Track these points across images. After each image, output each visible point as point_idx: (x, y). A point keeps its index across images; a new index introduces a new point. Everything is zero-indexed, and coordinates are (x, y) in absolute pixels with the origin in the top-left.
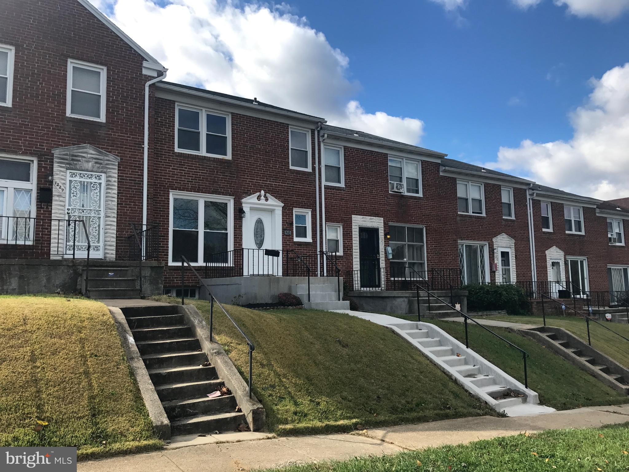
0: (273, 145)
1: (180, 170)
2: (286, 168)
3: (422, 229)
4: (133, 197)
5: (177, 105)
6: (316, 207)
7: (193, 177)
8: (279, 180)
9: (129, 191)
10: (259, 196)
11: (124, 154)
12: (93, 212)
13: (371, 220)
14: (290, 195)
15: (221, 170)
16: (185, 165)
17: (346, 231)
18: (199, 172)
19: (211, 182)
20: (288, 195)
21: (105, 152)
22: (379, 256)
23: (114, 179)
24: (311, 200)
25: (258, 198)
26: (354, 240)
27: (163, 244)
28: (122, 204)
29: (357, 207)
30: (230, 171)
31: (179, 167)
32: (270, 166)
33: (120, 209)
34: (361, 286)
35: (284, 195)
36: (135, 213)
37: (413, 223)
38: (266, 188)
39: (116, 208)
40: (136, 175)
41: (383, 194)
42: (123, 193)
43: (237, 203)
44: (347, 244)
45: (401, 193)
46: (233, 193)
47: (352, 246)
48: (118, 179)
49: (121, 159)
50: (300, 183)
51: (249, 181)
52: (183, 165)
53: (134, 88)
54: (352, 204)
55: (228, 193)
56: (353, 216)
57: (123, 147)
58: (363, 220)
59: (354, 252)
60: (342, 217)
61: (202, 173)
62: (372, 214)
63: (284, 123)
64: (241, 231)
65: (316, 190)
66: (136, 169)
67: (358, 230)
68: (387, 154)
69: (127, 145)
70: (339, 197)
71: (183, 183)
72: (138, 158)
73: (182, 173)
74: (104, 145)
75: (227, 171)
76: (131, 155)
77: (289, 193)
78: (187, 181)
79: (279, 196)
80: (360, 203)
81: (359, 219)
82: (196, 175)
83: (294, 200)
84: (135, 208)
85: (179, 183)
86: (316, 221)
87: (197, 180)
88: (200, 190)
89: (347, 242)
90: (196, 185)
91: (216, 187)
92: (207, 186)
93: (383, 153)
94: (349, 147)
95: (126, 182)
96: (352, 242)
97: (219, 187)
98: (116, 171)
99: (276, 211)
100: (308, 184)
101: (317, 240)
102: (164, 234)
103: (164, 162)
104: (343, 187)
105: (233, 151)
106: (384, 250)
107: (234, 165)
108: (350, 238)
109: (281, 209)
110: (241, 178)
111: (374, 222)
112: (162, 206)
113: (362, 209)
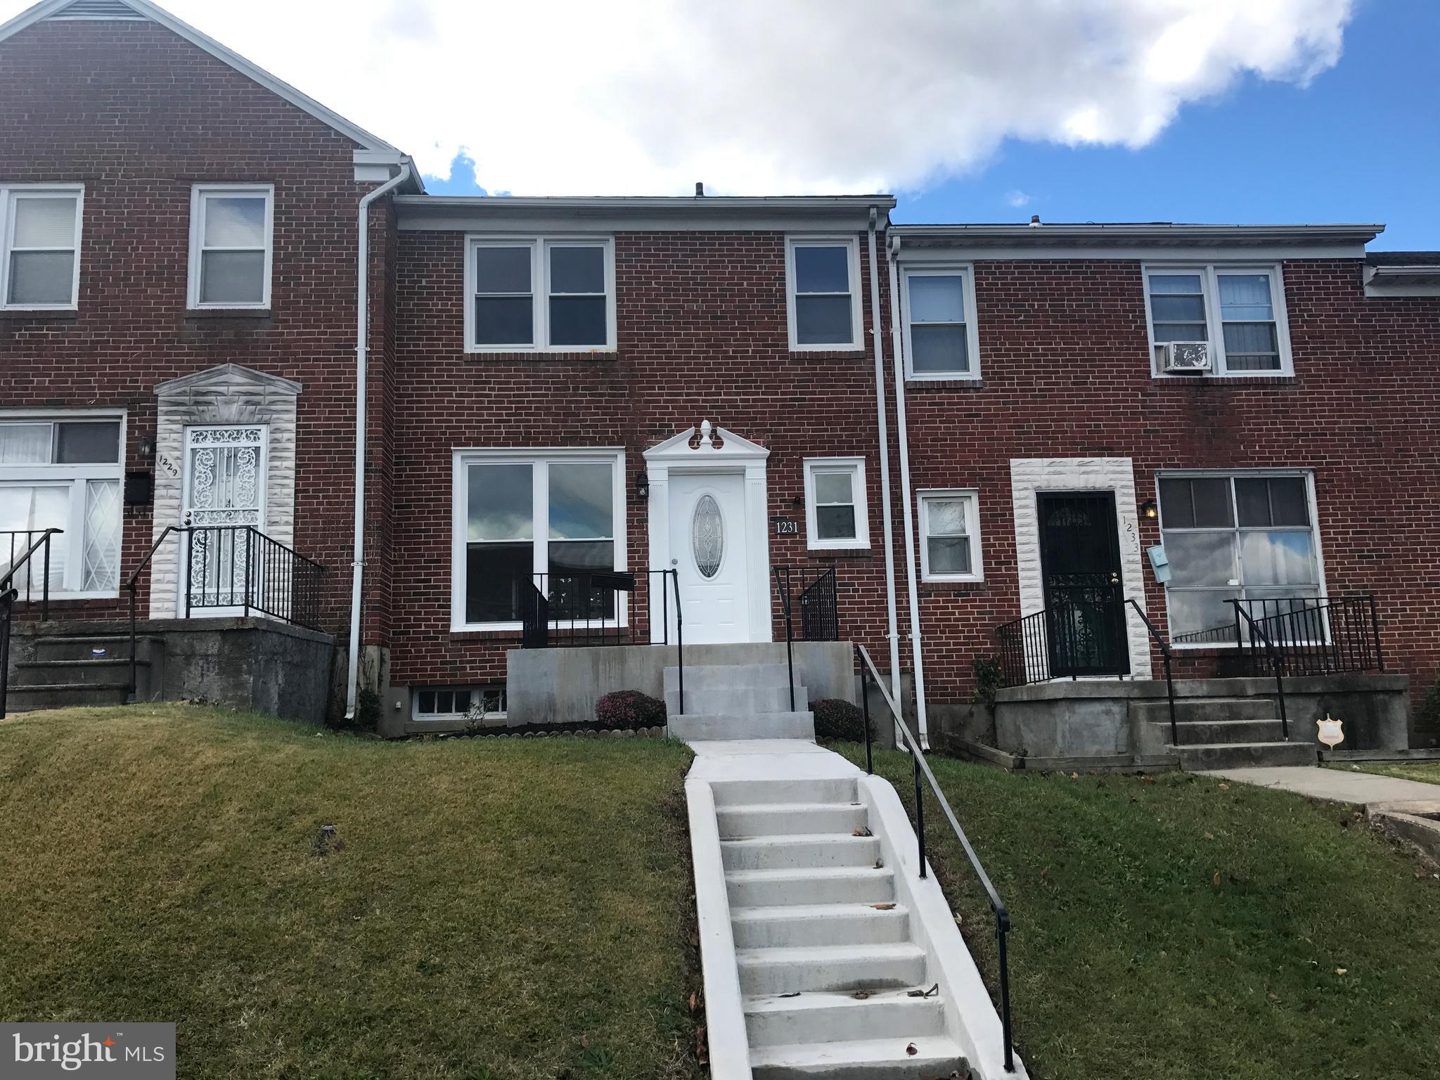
0: (736, 296)
1: (477, 396)
2: (778, 352)
3: (1301, 482)
4: (332, 472)
5: (472, 240)
6: (878, 446)
7: (511, 408)
8: (756, 387)
9: (324, 459)
10: (694, 437)
11: (313, 373)
12: (241, 516)
13: (1083, 469)
14: (790, 424)
15: (585, 382)
16: (489, 383)
17: (988, 509)
18: (527, 396)
19: (558, 414)
20: (784, 425)
21: (267, 375)
22: (1120, 576)
23: (286, 435)
24: (861, 429)
25: (691, 443)
26: (1022, 534)
27: (435, 581)
28: (307, 491)
29: (1029, 433)
30: (612, 382)
31: (475, 389)
32: (727, 352)
33: (301, 504)
34: (1055, 671)
35: (771, 425)
36: (338, 510)
37: (1257, 465)
38: (717, 413)
39: (292, 501)
40: (339, 419)
41: (1129, 383)
42: (309, 465)
43: (631, 462)
44: (994, 545)
45: (1200, 372)
46: (620, 438)
47: (1015, 551)
48: (298, 433)
49: (304, 387)
50: (822, 387)
51: (665, 401)
52: (485, 383)
53: (336, 219)
54: (1010, 427)
55: (607, 438)
56: (1014, 462)
57: (308, 360)
58: (1052, 469)
59: (1023, 570)
60: (974, 468)
61: (534, 395)
62: (1089, 449)
63: (768, 232)
64: (646, 533)
65: (876, 399)
66: (340, 406)
67: (1032, 502)
68: (1138, 261)
69: (319, 353)
70: (958, 410)
71: (485, 427)
72: (346, 380)
73: (483, 402)
74: (267, 360)
75: (602, 383)
76: (329, 373)
77: (789, 418)
78: (496, 421)
79: (756, 431)
80: (1039, 421)
81: (1036, 469)
82: (518, 402)
83: (804, 436)
84: (338, 497)
85: (475, 427)
86: (880, 488)
87: (521, 415)
88: (530, 439)
89: (995, 539)
90: (518, 427)
91: (572, 427)
92: (548, 427)
93: (1119, 261)
94: (992, 261)
95: (316, 439)
96: (1014, 539)
97: (582, 427)
98: (293, 416)
99: (747, 470)
100: (849, 386)
101: (884, 541)
102: (438, 555)
103: (437, 382)
104: (974, 382)
105: (618, 329)
106: (1139, 558)
107: (622, 364)
108: (1006, 527)
109: (764, 463)
110: (643, 395)
111: (1096, 472)
112: (432, 488)
113: (1049, 438)
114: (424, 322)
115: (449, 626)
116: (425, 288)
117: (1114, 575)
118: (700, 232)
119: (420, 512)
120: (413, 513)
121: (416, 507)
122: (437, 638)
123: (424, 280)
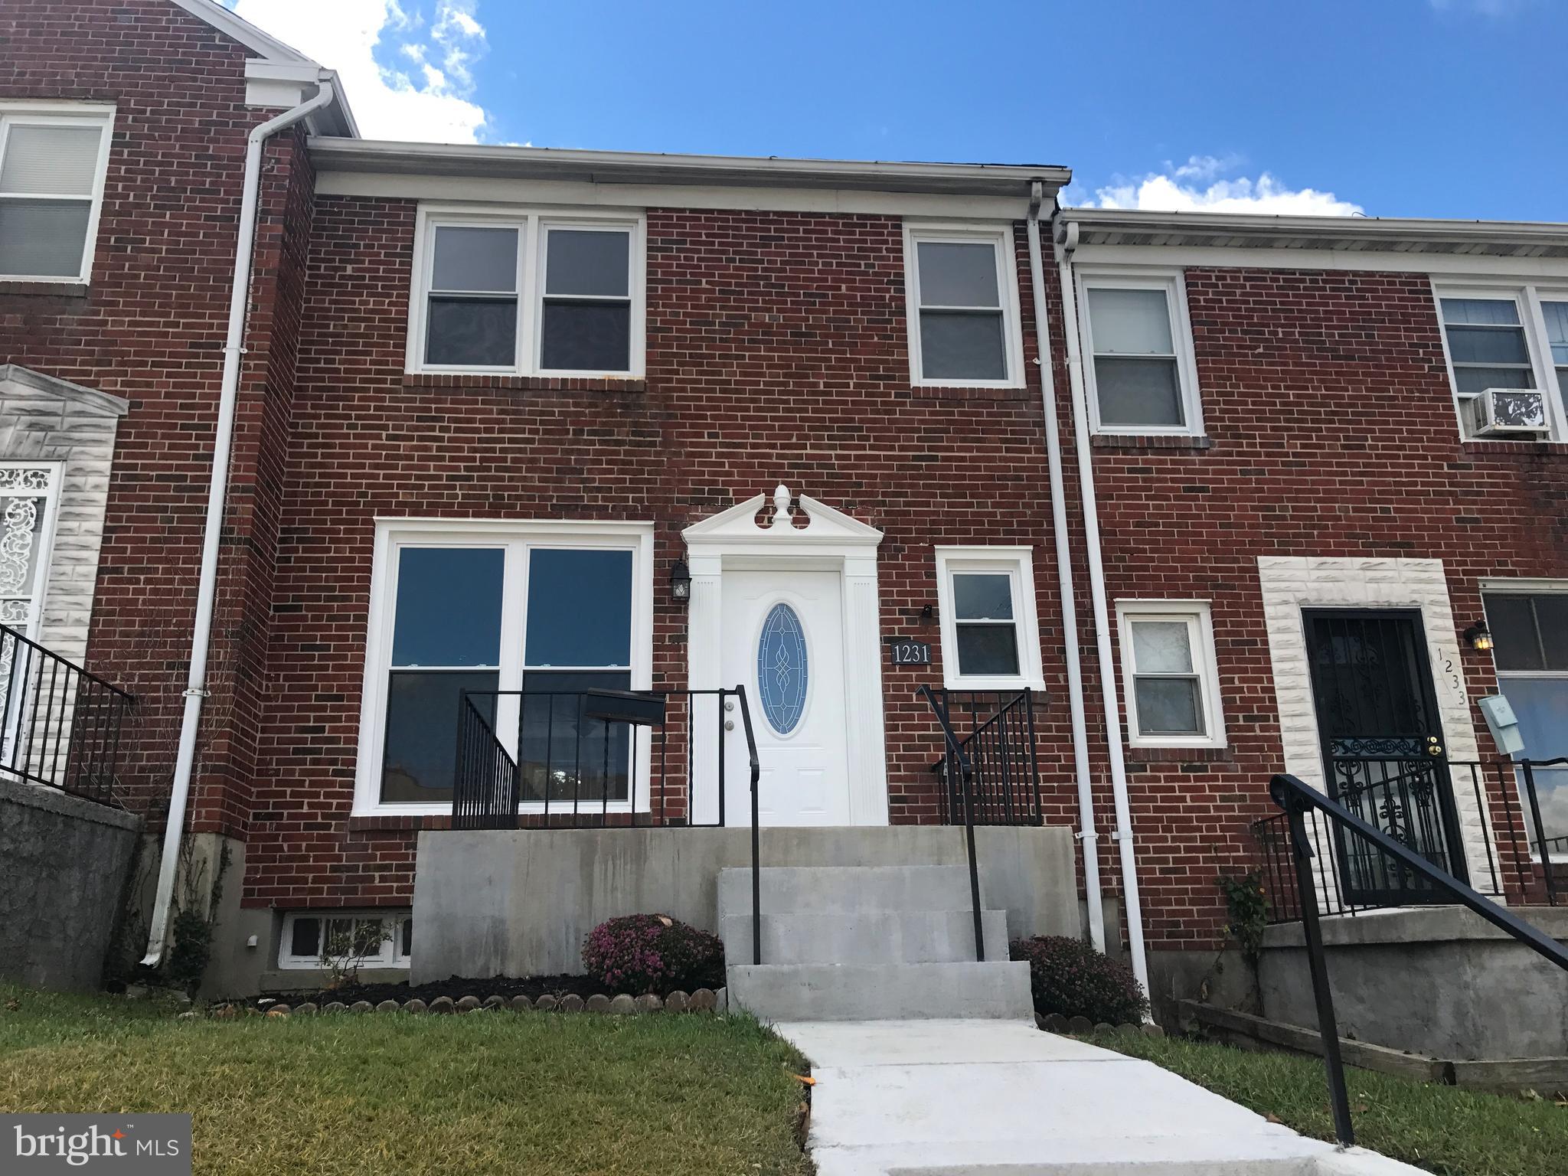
0: (830, 304)
1: (421, 438)
2: (893, 387)
4: (166, 540)
5: (428, 214)
6: (1053, 533)
7: (474, 459)
8: (860, 438)
9: (155, 520)
10: (764, 511)
11: (149, 384)
13: (1370, 574)
14: (914, 495)
15: (593, 423)
16: (442, 419)
17: (1228, 633)
18: (501, 441)
19: (549, 471)
20: (905, 495)
21: (72, 385)
22: (1441, 742)
23: (93, 480)
24: (1026, 505)
25: (758, 520)
26: (1283, 673)
27: (333, 730)
28: (119, 570)
29: (1284, 518)
30: (635, 424)
31: (417, 429)
32: (816, 385)
33: (107, 591)
35: (884, 494)
36: (169, 603)
38: (800, 475)
39: (90, 586)
40: (186, 457)
41: (1424, 448)
42: (127, 529)
43: (663, 545)
44: (1240, 690)
45: (1532, 435)
46: (644, 508)
47: (1273, 700)
48: (113, 477)
49: (132, 406)
50: (962, 440)
51: (719, 455)
52: (435, 419)
53: (211, 158)
54: (1253, 508)
55: (625, 508)
56: (1263, 561)
57: (144, 363)
58: (1322, 573)
59: (1289, 729)
60: (1203, 569)
61: (511, 440)
62: (1372, 545)
63: (877, 217)
64: (685, 658)
65: (1046, 460)
66: (190, 437)
67: (1297, 623)
68: (1425, 276)
69: (162, 354)
70: (1173, 480)
71: (430, 487)
72: (203, 396)
73: (428, 449)
74: (74, 362)
75: (622, 424)
76: (175, 386)
77: (911, 486)
78: (449, 478)
79: (862, 503)
80: (1296, 500)
81: (1298, 573)
82: (486, 450)
83: (936, 513)
84: (171, 581)
85: (414, 487)
86: (1058, 595)
87: (489, 469)
88: (503, 506)
89: (1242, 680)
90: (485, 488)
91: (570, 489)
92: (533, 489)
93: (1398, 275)
94: (1212, 269)
95: (143, 488)
96: (1271, 680)
97: (586, 490)
98: (109, 450)
99: (847, 563)
100: (1006, 441)
101: (1066, 679)
102: (340, 688)
103: (358, 417)
104: (1196, 439)
105: (648, 346)
106: (1467, 714)
107: (652, 398)
108: (1258, 661)
109: (873, 553)
110: (683, 445)
111: (1391, 580)
112: (337, 579)
113: (1314, 527)
114: (345, 327)
115: (350, 806)
116: (351, 277)
117: (1434, 740)
118: (776, 213)
119: (314, 618)
120: (304, 618)
121: (309, 608)
122: (328, 827)
123: (349, 268)
